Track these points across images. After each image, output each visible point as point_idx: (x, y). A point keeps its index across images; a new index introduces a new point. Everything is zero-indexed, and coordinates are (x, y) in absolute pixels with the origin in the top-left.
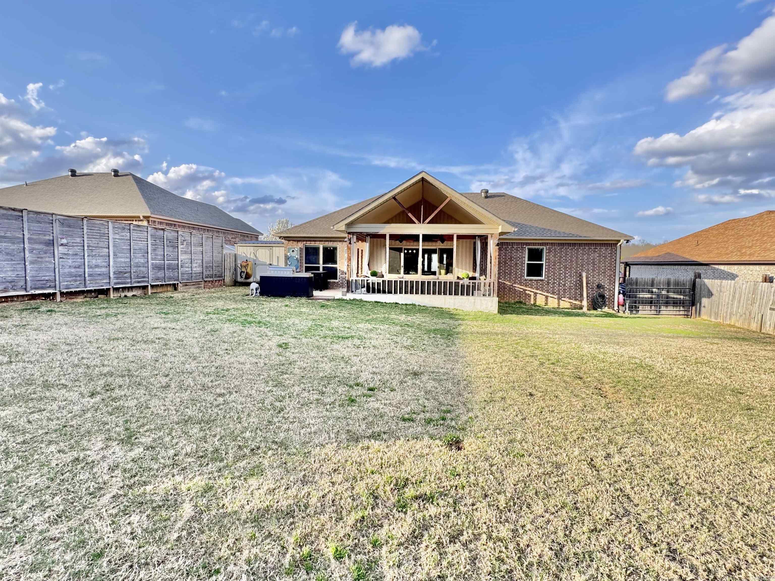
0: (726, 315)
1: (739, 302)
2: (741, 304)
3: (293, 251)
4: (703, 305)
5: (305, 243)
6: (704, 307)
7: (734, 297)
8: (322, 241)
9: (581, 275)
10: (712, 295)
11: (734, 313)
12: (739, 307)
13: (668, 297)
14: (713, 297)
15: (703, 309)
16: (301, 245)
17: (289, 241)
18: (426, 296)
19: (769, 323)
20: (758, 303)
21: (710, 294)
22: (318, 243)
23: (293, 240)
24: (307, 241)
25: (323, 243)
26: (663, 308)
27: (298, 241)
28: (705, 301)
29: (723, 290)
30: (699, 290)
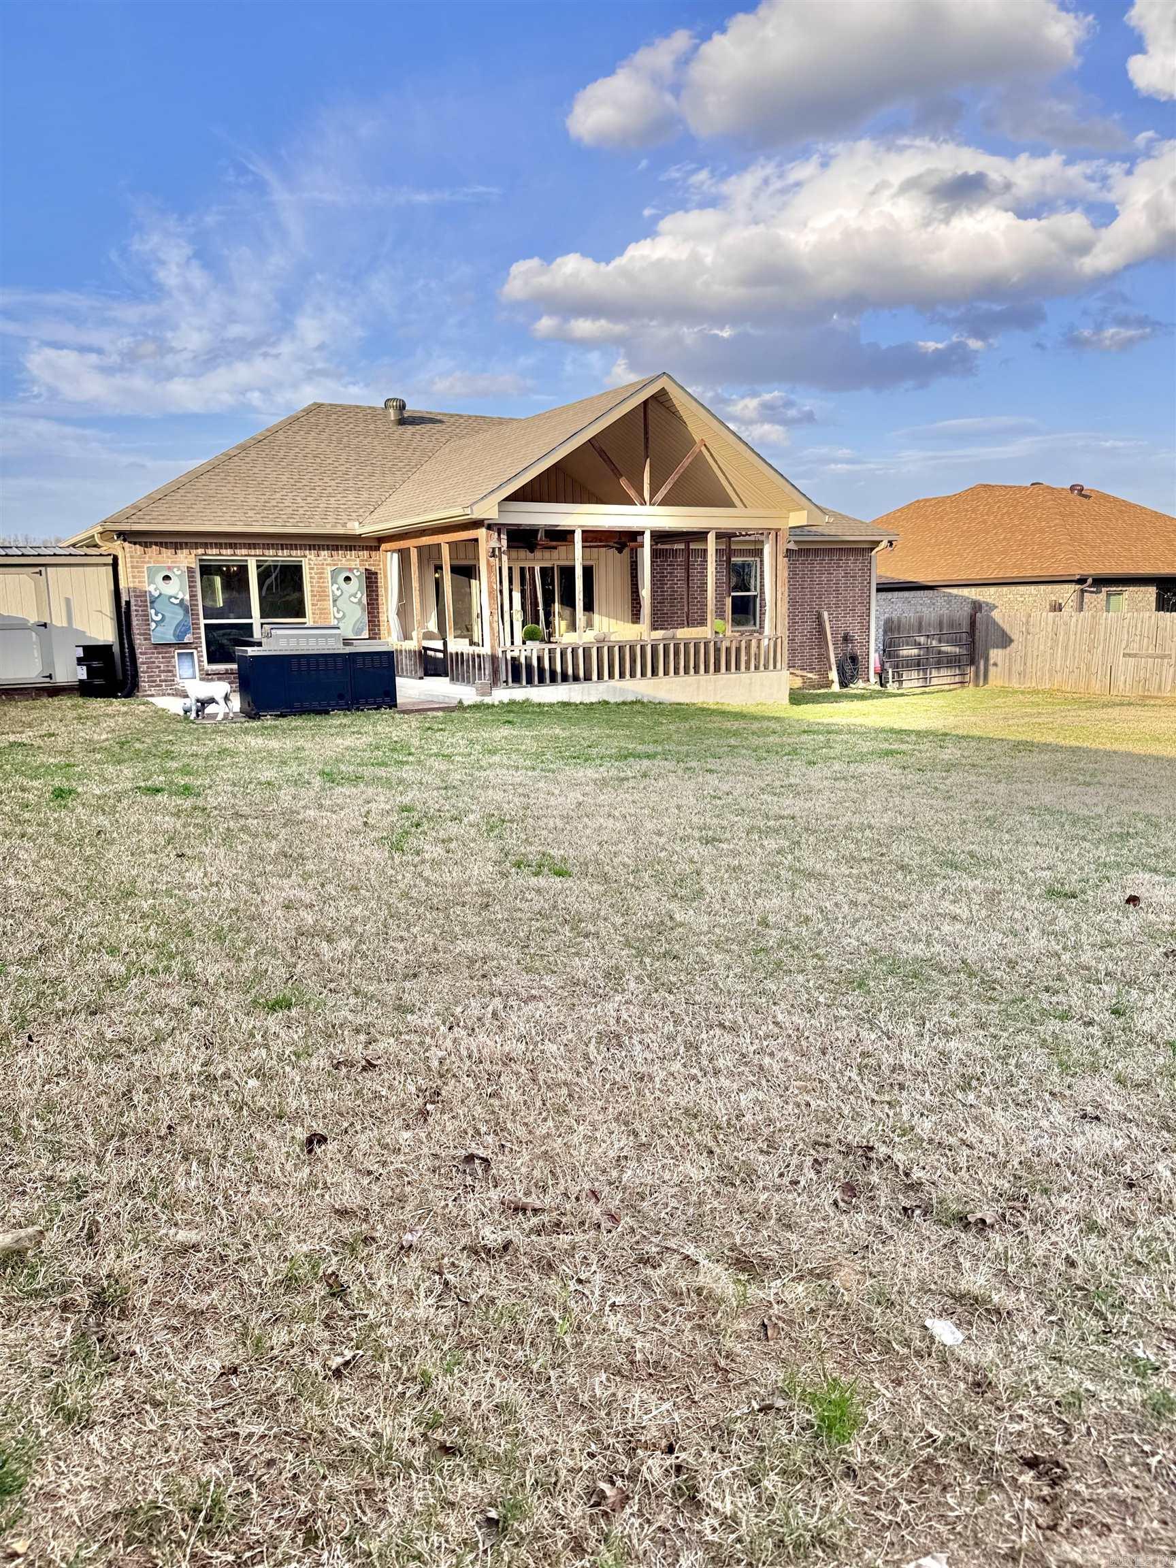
0: (1043, 674)
1: (1066, 648)
2: (1070, 653)
3: (167, 578)
4: (991, 662)
5: (200, 551)
6: (995, 664)
7: (1055, 641)
8: (255, 546)
9: (819, 617)
10: (1011, 641)
11: (1058, 668)
12: (1066, 656)
13: (940, 652)
14: (1013, 645)
15: (992, 670)
16: (187, 559)
17: (146, 545)
18: (662, 680)
19: (1123, 678)
20: (1101, 648)
21: (1005, 641)
22: (244, 552)
23: (160, 544)
24: (206, 546)
25: (258, 552)
26: (934, 673)
27: (177, 546)
28: (995, 654)
29: (1031, 630)
30: (983, 633)
